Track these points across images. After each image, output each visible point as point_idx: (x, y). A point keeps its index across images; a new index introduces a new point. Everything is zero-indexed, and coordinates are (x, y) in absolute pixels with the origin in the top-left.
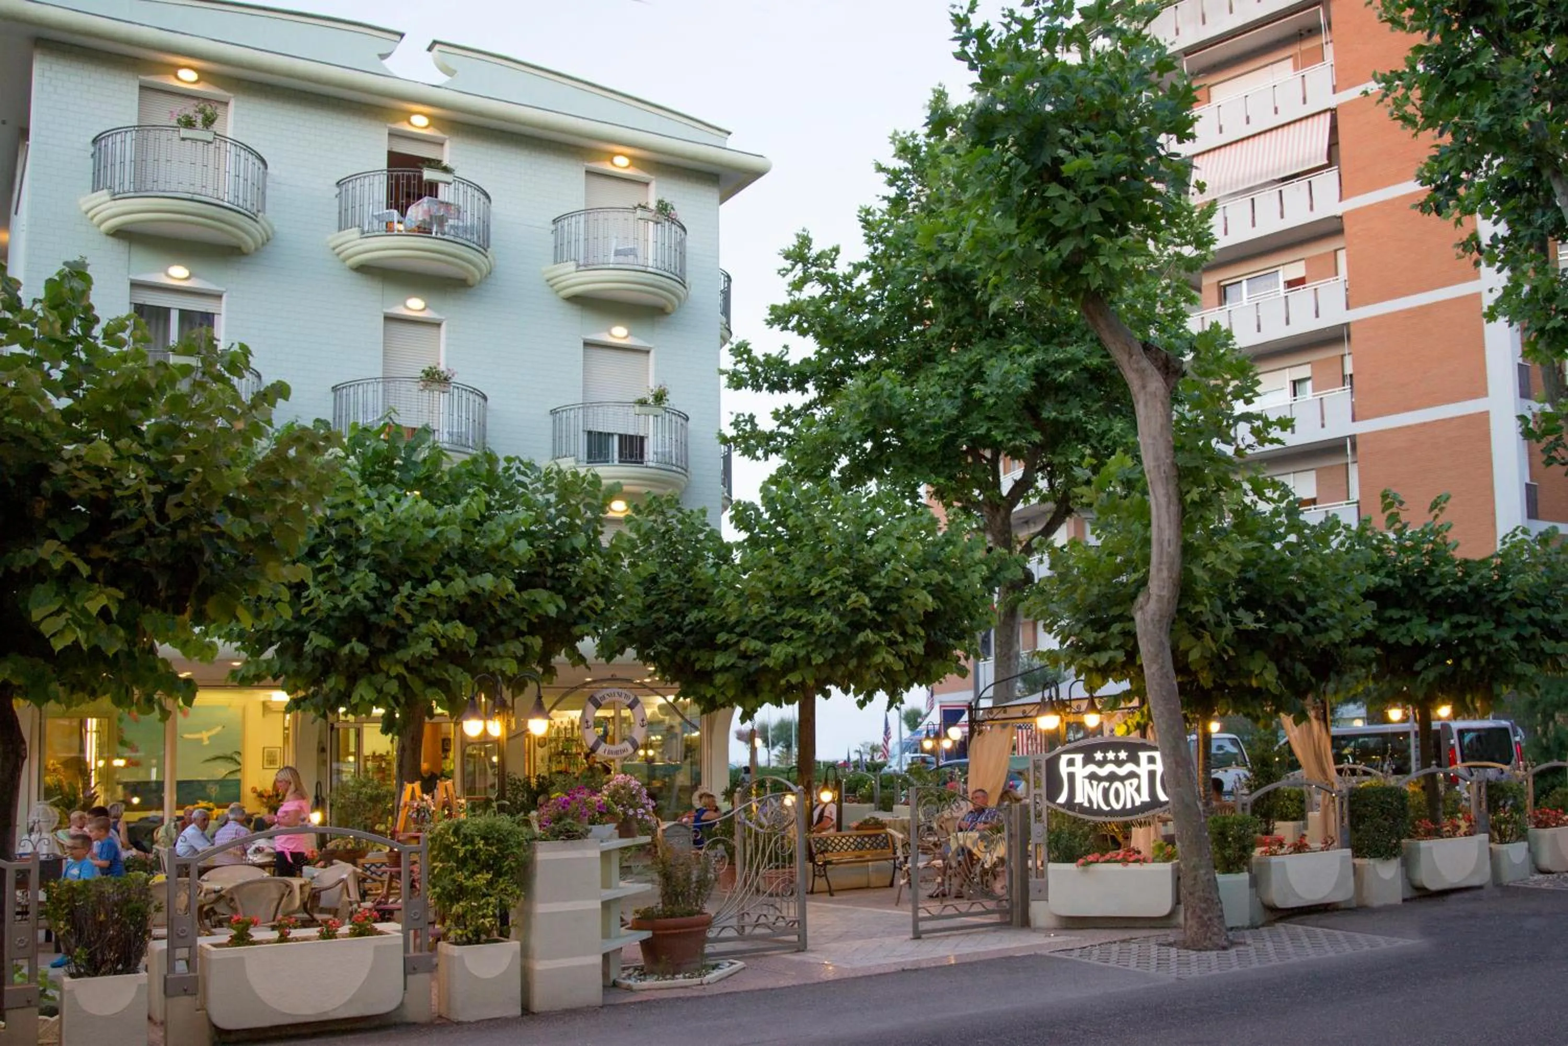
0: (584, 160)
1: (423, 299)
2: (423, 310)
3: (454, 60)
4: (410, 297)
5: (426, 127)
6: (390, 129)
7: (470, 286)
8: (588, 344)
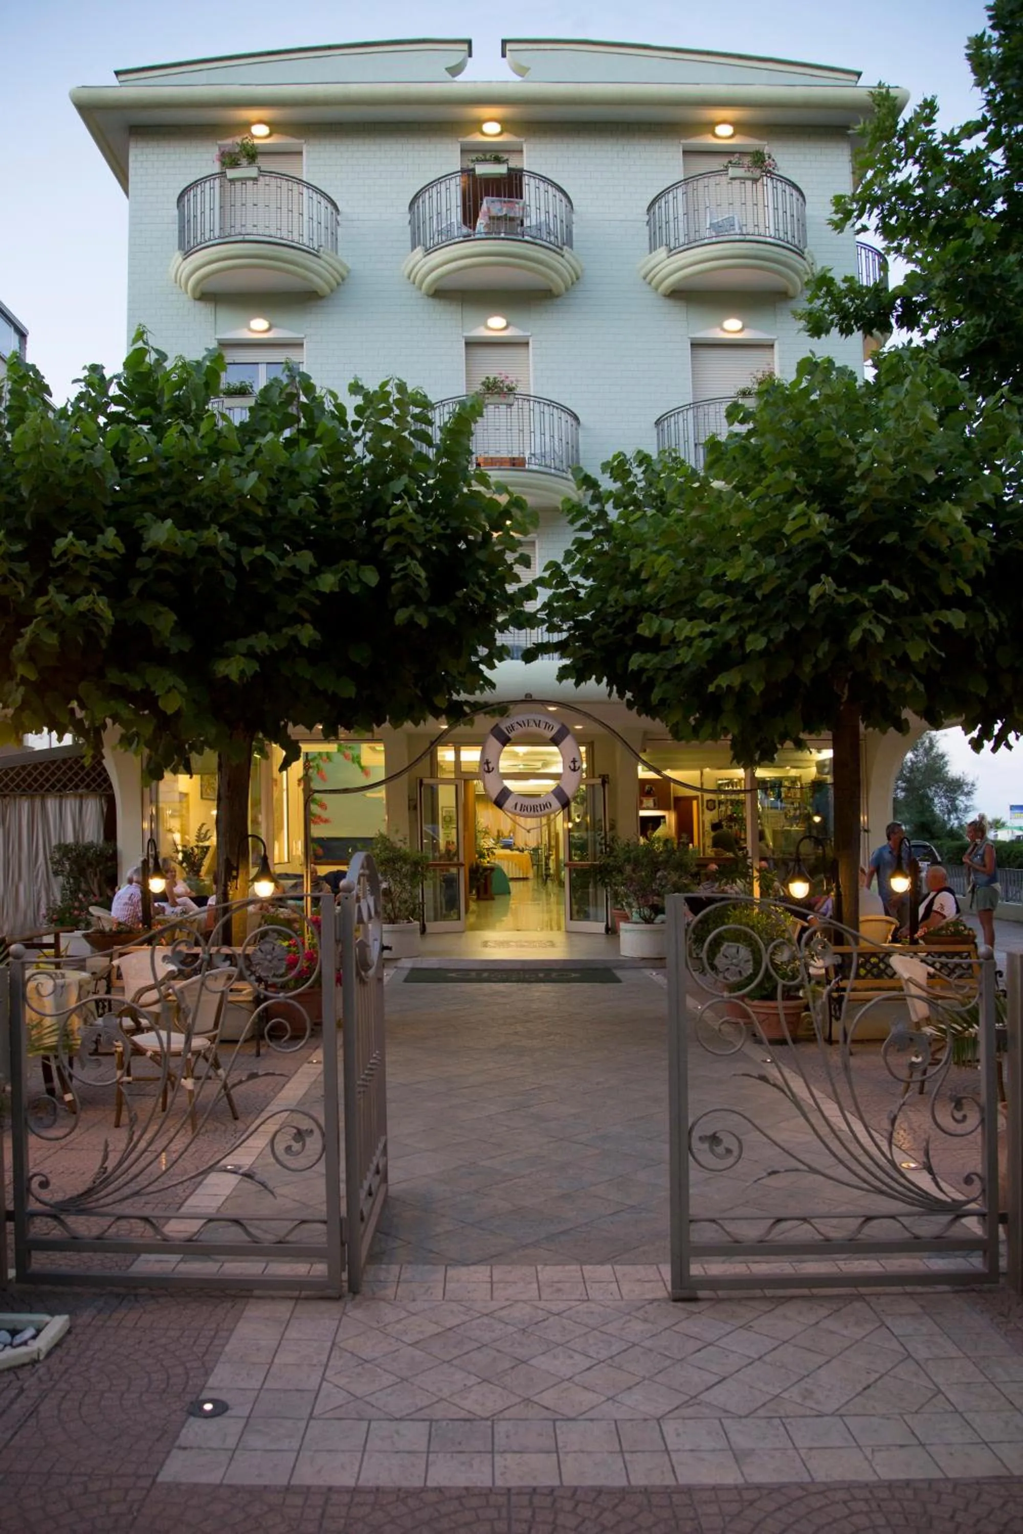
0: (681, 137)
1: (504, 317)
2: (505, 328)
3: (526, 57)
4: (491, 316)
5: (500, 134)
6: (462, 144)
7: (558, 296)
8: (697, 345)
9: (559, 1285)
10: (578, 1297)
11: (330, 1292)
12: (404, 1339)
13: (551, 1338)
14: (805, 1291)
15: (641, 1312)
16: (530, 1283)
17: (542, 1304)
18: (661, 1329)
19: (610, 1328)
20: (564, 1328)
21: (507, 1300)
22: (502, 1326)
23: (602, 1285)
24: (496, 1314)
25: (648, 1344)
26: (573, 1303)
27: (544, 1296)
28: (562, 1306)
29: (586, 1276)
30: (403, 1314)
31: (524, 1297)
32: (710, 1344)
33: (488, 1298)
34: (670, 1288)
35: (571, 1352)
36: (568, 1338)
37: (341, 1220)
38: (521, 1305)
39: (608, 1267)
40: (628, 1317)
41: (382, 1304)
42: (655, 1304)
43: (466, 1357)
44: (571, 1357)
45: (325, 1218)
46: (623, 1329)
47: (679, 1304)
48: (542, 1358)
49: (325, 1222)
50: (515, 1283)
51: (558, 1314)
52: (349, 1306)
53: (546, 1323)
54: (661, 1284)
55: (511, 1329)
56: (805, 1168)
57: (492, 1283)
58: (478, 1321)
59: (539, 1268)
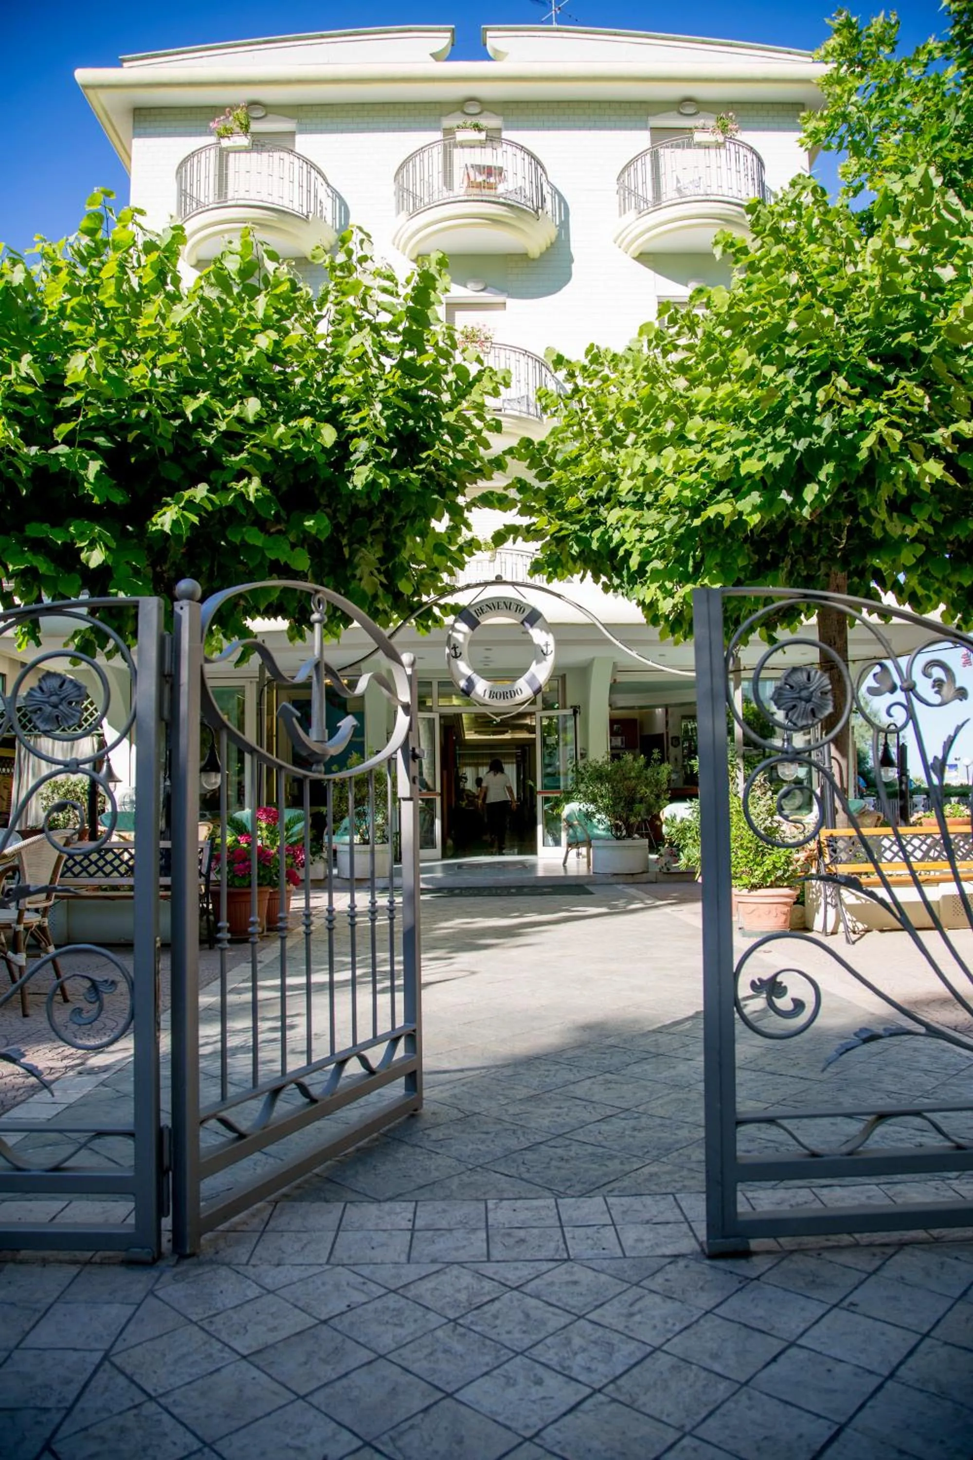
3: (505, 44)
9: (522, 1233)
10: (550, 1254)
11: (137, 1253)
12: (235, 1345)
13: (504, 1338)
14: (920, 1234)
15: (659, 1279)
16: (474, 1230)
17: (489, 1269)
18: (698, 1314)
19: (609, 1315)
20: (527, 1316)
21: (434, 1261)
22: (419, 1313)
23: (590, 1231)
24: (412, 1292)
25: (677, 1345)
26: (545, 1266)
27: (496, 1254)
28: (526, 1271)
29: (564, 1217)
30: (253, 1291)
31: (462, 1256)
32: (792, 1344)
33: (403, 1258)
34: (702, 1234)
35: (540, 1371)
36: (535, 1337)
37: (160, 1131)
38: (455, 1270)
39: (598, 1201)
40: (636, 1291)
41: (223, 1271)
42: (682, 1263)
43: (344, 1382)
44: (539, 1382)
45: (130, 1128)
46: (632, 1315)
47: (721, 1264)
48: (486, 1383)
49: (130, 1135)
50: (450, 1230)
51: (516, 1288)
52: (167, 1276)
53: (497, 1305)
54: (685, 1227)
55: (434, 1319)
56: (923, 1030)
57: (413, 1230)
58: (378, 1304)
59: (491, 1204)
